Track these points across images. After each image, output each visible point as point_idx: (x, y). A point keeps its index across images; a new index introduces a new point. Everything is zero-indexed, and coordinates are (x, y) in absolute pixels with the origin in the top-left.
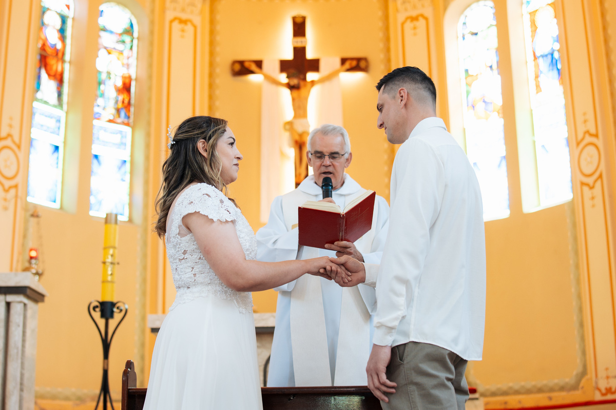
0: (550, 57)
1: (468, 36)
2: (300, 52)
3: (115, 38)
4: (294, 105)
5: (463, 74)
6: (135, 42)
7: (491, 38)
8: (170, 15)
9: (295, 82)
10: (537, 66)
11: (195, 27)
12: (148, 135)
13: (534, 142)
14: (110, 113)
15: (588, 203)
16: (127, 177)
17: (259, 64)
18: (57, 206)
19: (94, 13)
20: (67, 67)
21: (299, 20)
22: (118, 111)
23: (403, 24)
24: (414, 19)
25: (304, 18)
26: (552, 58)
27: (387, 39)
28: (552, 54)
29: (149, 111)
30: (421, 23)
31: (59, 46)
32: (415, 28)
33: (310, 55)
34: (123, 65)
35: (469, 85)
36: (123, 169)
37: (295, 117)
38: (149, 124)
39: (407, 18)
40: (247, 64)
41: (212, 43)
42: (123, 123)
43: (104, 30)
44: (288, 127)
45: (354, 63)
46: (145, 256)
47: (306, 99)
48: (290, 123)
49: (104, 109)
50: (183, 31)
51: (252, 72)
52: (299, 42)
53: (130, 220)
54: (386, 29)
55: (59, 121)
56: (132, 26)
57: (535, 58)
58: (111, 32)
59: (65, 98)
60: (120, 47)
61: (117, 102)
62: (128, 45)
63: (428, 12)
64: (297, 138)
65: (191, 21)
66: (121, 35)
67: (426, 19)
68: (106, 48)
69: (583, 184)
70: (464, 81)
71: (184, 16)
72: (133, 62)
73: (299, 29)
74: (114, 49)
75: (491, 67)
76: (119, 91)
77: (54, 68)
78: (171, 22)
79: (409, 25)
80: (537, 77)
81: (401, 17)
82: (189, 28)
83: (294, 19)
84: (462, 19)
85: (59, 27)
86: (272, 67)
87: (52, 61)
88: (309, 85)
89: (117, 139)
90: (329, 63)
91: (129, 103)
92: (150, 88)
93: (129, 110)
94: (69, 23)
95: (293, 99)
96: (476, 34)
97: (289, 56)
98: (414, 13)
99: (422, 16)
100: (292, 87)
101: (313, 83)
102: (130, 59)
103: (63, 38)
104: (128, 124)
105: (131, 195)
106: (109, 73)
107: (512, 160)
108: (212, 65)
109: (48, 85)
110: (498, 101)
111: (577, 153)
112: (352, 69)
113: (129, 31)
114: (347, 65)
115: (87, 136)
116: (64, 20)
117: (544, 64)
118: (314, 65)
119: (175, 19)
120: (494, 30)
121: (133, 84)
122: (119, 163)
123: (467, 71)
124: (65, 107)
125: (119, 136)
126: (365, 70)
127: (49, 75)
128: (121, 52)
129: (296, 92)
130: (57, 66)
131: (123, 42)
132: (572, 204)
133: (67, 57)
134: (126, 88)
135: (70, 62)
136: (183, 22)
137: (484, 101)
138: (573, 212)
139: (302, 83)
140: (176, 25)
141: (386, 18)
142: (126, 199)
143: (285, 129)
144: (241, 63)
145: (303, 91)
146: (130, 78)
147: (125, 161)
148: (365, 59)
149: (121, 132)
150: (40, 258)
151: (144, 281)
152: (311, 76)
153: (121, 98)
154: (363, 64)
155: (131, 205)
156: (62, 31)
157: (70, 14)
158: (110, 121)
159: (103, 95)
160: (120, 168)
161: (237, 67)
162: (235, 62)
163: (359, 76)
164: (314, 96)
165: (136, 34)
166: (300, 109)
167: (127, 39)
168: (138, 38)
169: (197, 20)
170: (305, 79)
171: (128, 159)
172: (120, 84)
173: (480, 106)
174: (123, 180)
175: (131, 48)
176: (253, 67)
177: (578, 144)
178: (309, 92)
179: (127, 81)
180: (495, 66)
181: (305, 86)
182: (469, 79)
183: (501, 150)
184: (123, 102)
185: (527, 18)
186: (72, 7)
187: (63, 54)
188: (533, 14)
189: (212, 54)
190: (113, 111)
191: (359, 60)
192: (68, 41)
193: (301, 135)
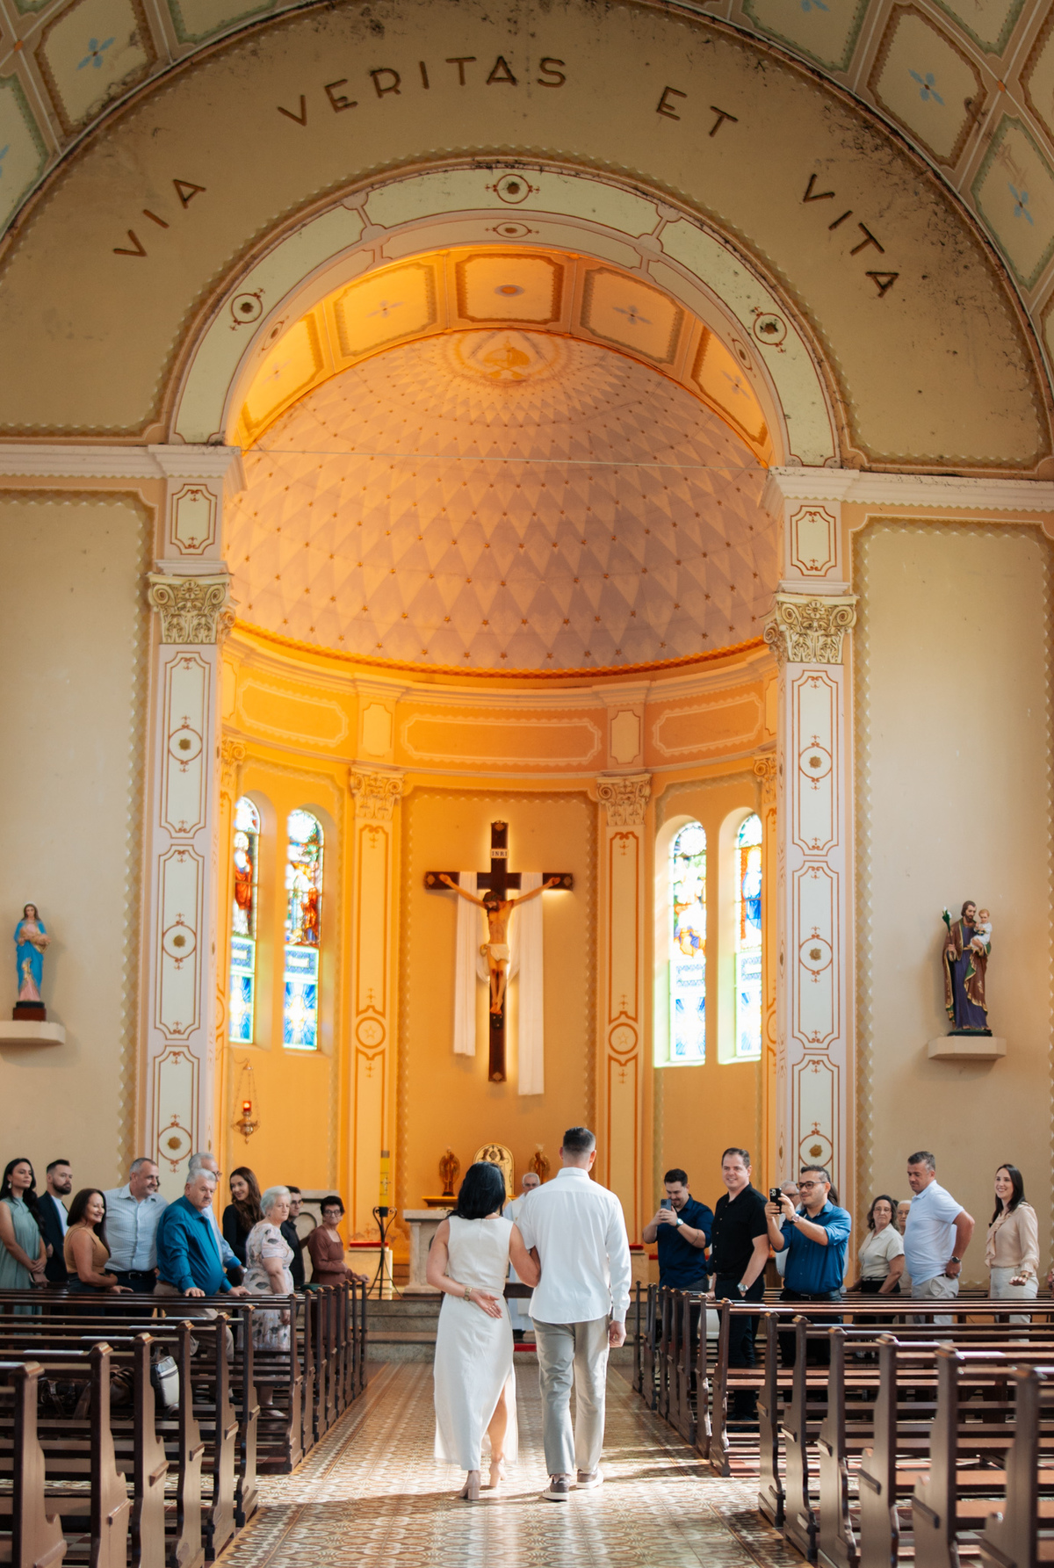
1: (680, 860)
2: (499, 864)
3: (301, 850)
4: (490, 928)
5: (672, 902)
6: (322, 850)
7: (699, 868)
8: (360, 823)
9: (492, 904)
10: (743, 909)
11: (387, 834)
12: (339, 959)
14: (297, 935)
16: (316, 1004)
17: (455, 877)
18: (250, 1041)
19: (282, 825)
20: (255, 890)
21: (499, 828)
22: (305, 931)
23: (612, 840)
24: (624, 836)
25: (505, 825)
27: (594, 854)
29: (339, 933)
30: (631, 840)
31: (248, 869)
32: (624, 847)
33: (510, 869)
34: (310, 880)
35: (676, 913)
36: (312, 996)
37: (492, 942)
38: (339, 947)
39: (617, 834)
40: (442, 877)
41: (405, 851)
42: (311, 945)
43: (292, 843)
44: (484, 951)
45: (557, 880)
46: (336, 1089)
47: (505, 922)
48: (485, 947)
49: (292, 931)
50: (374, 840)
51: (448, 887)
52: (499, 852)
53: (319, 1050)
54: (594, 841)
55: (249, 952)
56: (318, 832)
57: (744, 899)
58: (298, 844)
59: (255, 925)
60: (307, 859)
61: (304, 923)
62: (315, 856)
63: (639, 830)
64: (494, 966)
65: (382, 828)
66: (306, 845)
67: (637, 838)
68: (292, 863)
69: (769, 1048)
70: (672, 908)
71: (375, 823)
72: (320, 874)
73: (499, 838)
74: (301, 862)
75: (700, 898)
76: (306, 909)
77: (244, 895)
78: (361, 830)
79: (617, 842)
80: (743, 921)
81: (610, 831)
82: (380, 836)
83: (493, 825)
84: (675, 838)
85: (247, 848)
86: (468, 881)
87: (242, 888)
88: (508, 906)
89: (304, 963)
90: (531, 879)
91: (317, 923)
92: (340, 908)
93: (317, 930)
94: (257, 840)
95: (491, 923)
96: (687, 858)
97: (487, 869)
98: (624, 830)
99: (632, 833)
100: (489, 910)
101: (512, 902)
102: (318, 873)
103: (251, 860)
104: (315, 945)
105: (320, 1021)
106: (295, 891)
107: (710, 1005)
108: (404, 876)
109: (240, 915)
110: (702, 934)
111: (766, 1016)
112: (555, 887)
113: (314, 840)
114: (550, 883)
115: (279, 964)
116: (251, 838)
117: (750, 911)
118: (514, 881)
119: (366, 826)
120: (704, 858)
121: (320, 899)
122: (306, 989)
123: (676, 897)
124: (255, 934)
125: (307, 959)
126: (569, 887)
127: (240, 904)
128: (307, 865)
129: (493, 916)
130: (245, 893)
131: (309, 853)
132: (760, 1063)
133: (256, 880)
134: (313, 906)
135: (258, 885)
136: (373, 829)
137: (691, 935)
138: (761, 1071)
139: (500, 904)
140: (366, 834)
141: (594, 828)
142: (315, 1027)
143: (483, 955)
144: (436, 875)
145: (502, 913)
146: (317, 891)
147: (312, 988)
148: (570, 876)
149: (309, 956)
150: (252, 1110)
151: (335, 1115)
152: (511, 894)
153: (308, 918)
154: (567, 881)
155: (319, 1033)
156: (250, 852)
157: (257, 831)
158: (298, 944)
159: (290, 916)
160: (308, 994)
161: (431, 880)
162: (429, 874)
163: (559, 894)
164: (514, 920)
165: (322, 843)
166: (498, 934)
167: (313, 848)
168: (324, 847)
169: (388, 827)
170: (503, 898)
171: (316, 983)
172: (306, 901)
173: (687, 940)
174: (311, 1007)
175: (317, 860)
176: (449, 881)
177: (768, 1008)
178: (509, 913)
179: (314, 897)
180: (704, 899)
181: (504, 907)
182: (678, 908)
183: (701, 991)
184: (311, 921)
185: (738, 853)
186: (259, 822)
187: (252, 877)
188: (745, 850)
189: (404, 864)
190: (301, 933)
191: (562, 876)
192: (256, 862)
193: (498, 962)
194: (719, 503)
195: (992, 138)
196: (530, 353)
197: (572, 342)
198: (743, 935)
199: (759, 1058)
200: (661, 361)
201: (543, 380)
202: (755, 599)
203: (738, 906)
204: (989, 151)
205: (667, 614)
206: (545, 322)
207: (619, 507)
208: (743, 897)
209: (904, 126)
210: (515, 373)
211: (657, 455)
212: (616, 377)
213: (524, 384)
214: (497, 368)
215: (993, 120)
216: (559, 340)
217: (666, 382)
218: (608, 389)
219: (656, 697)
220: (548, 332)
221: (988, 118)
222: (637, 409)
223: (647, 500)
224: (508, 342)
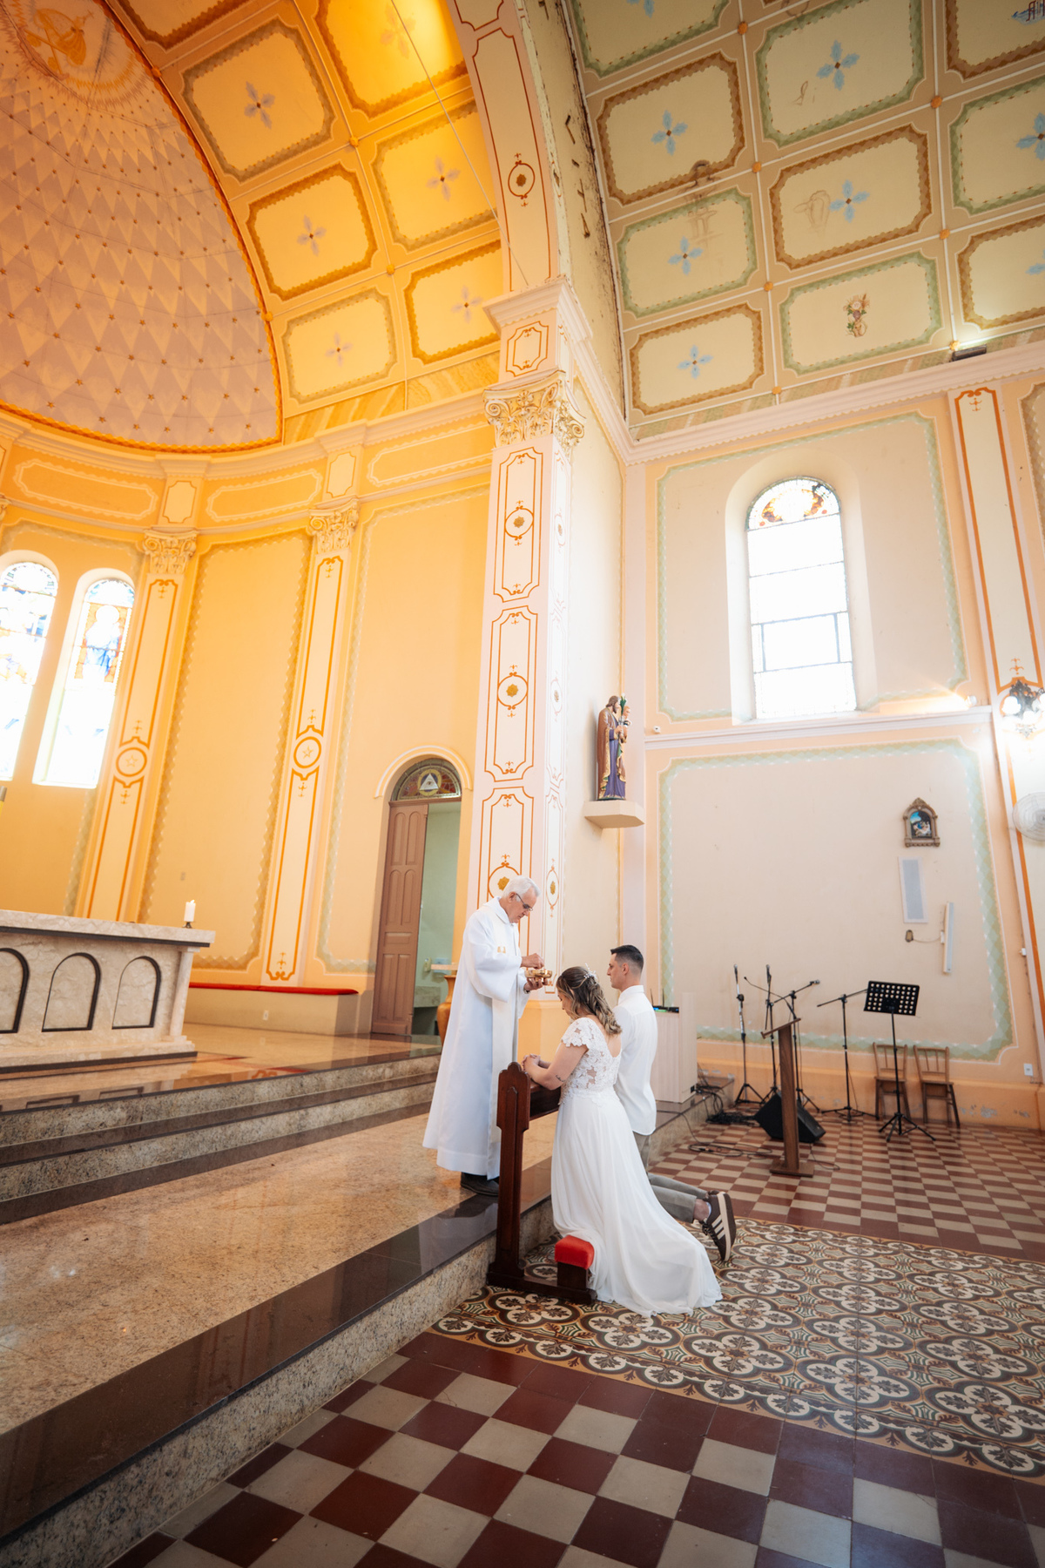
0: (102, 652)
10: (85, 654)
13: (58, 719)
15: (117, 798)
26: (104, 655)
28: (106, 651)
69: (116, 779)
80: (81, 663)
84: (10, 570)
96: (22, 592)
111: (118, 751)
117: (93, 657)
138: (94, 800)
177: (122, 744)
194: (175, 325)
195: (700, 199)
196: (91, 57)
197: (150, 84)
198: (78, 674)
199: (94, 787)
200: (229, 170)
201: (74, 94)
202: (175, 415)
203: (77, 650)
204: (685, 207)
205: (65, 383)
206: (151, 36)
207: (61, 267)
208: (84, 644)
209: (605, 151)
210: (55, 60)
211: (133, 250)
212: (156, 154)
213: (52, 79)
214: (43, 35)
215: (715, 188)
216: (139, 69)
217: (211, 193)
218: (135, 159)
219: (26, 442)
220: (139, 50)
221: (712, 184)
222: (150, 199)
223: (94, 280)
224: (85, 19)
